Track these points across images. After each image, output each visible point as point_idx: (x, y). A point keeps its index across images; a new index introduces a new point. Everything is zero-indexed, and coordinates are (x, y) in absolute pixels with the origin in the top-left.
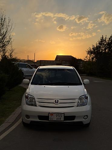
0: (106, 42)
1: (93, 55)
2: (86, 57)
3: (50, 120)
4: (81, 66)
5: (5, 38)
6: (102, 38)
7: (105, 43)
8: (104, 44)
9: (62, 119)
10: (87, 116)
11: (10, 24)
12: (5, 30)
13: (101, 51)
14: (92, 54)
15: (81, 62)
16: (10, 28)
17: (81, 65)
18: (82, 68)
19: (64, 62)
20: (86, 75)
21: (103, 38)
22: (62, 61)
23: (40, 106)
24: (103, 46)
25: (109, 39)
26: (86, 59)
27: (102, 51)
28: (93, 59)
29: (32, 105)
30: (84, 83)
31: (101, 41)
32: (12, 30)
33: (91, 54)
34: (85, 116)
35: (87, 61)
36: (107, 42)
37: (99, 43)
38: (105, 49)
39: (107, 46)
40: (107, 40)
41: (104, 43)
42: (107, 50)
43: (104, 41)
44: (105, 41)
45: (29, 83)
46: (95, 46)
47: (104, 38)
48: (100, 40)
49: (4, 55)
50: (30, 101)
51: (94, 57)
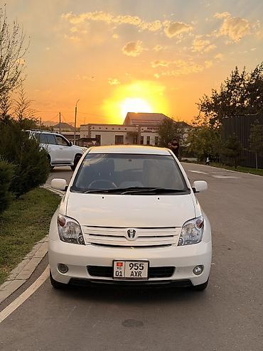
0: (244, 84)
1: (213, 114)
2: (198, 118)
3: (115, 276)
4: (186, 140)
5: (5, 72)
6: (234, 74)
7: (242, 86)
8: (239, 87)
9: (145, 274)
10: (201, 267)
11: (17, 38)
12: (4, 53)
13: (231, 104)
14: (212, 112)
15: (186, 130)
16: (17, 48)
17: (186, 135)
18: (187, 143)
19: (145, 129)
20: (195, 159)
21: (237, 73)
22: (140, 126)
23: (92, 243)
24: (236, 92)
25: (253, 75)
26: (197, 121)
27: (235, 104)
28: (212, 122)
29: (73, 241)
30: (194, 189)
31: (232, 81)
32: (21, 53)
33: (209, 111)
34: (196, 267)
35: (198, 127)
36: (247, 82)
37: (228, 86)
38: (242, 100)
39: (246, 92)
40: (246, 78)
41: (240, 84)
42: (246, 102)
43: (240, 79)
44: (242, 79)
45: (67, 187)
46: (219, 93)
47: (240, 74)
48: (230, 79)
49: (4, 114)
50: (70, 232)
51: (216, 119)
